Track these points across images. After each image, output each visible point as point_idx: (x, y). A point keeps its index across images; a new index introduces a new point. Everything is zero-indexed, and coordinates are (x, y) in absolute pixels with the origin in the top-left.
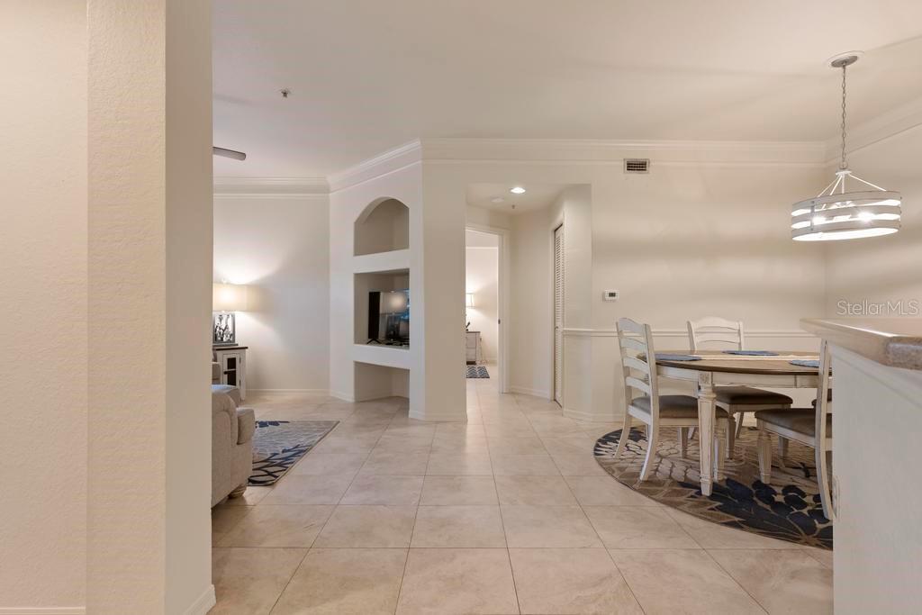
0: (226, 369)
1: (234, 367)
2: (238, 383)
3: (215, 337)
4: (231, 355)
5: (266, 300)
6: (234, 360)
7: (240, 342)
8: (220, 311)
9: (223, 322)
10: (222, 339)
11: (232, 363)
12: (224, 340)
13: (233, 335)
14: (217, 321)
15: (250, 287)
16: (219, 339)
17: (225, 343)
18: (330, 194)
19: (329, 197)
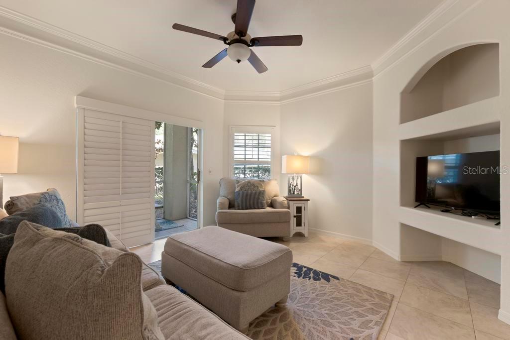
0: (295, 214)
1: (301, 213)
2: (303, 224)
3: (290, 191)
4: (299, 204)
6: (301, 207)
7: (305, 195)
8: (293, 174)
9: (295, 181)
10: (294, 192)
11: (299, 210)
12: (295, 193)
13: (301, 190)
14: (291, 181)
16: (292, 192)
17: (295, 195)
18: (373, 78)
19: (372, 80)
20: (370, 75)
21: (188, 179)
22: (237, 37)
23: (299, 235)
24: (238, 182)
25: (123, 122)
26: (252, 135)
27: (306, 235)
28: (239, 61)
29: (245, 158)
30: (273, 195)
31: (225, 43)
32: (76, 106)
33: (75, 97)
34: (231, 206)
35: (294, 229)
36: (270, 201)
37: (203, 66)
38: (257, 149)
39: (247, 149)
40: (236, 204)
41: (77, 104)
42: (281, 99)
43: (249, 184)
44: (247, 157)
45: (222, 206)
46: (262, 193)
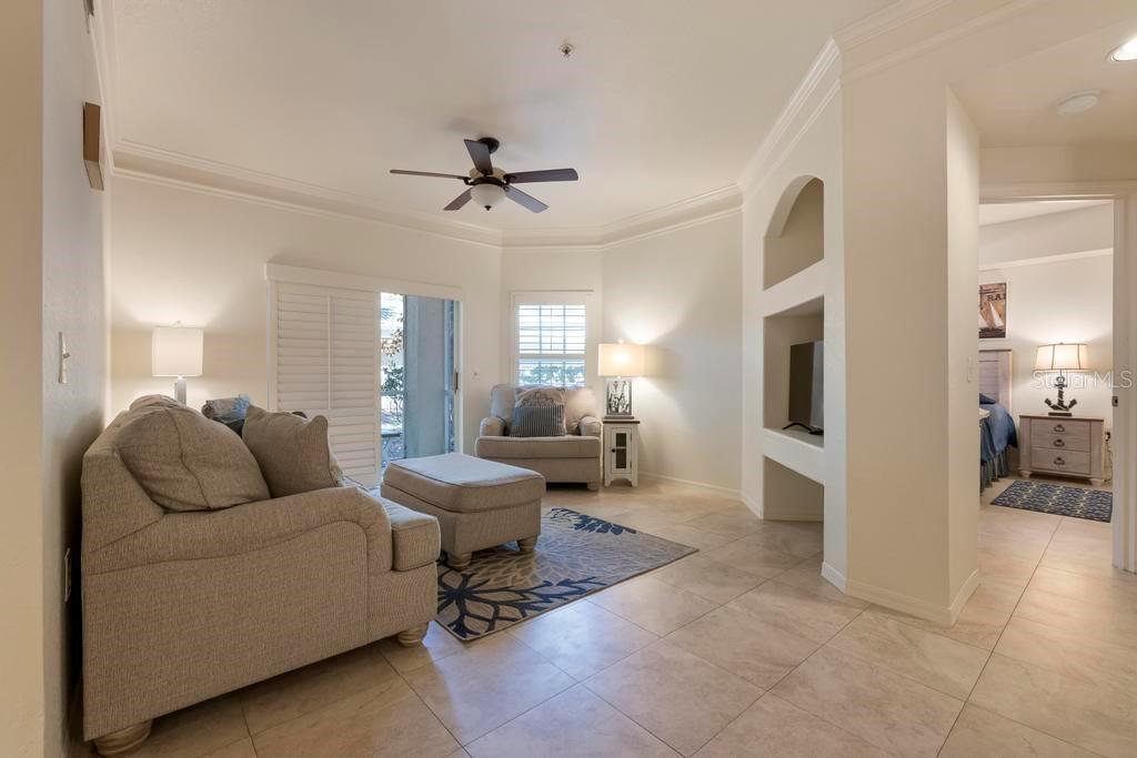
0: (614, 446)
1: (625, 444)
2: (628, 465)
3: (610, 406)
4: (621, 429)
5: (668, 364)
6: (624, 435)
7: (636, 414)
8: (616, 377)
9: (619, 389)
10: (617, 410)
11: (621, 439)
12: (620, 411)
13: (630, 405)
14: (612, 389)
15: (649, 347)
16: (614, 409)
17: (619, 415)
18: (743, 206)
19: (740, 210)
20: (737, 200)
21: (446, 389)
22: (481, 175)
23: (625, 485)
24: (519, 391)
25: (332, 298)
26: (549, 307)
27: (635, 483)
28: (488, 208)
29: (541, 350)
30: (581, 415)
31: (467, 183)
32: (266, 277)
33: (265, 265)
34: (506, 431)
35: (613, 473)
36: (575, 425)
37: (446, 209)
38: (561, 333)
39: (544, 333)
40: (513, 428)
41: (268, 274)
42: (605, 240)
43: (538, 395)
44: (544, 347)
45: (489, 430)
46: (558, 411)
